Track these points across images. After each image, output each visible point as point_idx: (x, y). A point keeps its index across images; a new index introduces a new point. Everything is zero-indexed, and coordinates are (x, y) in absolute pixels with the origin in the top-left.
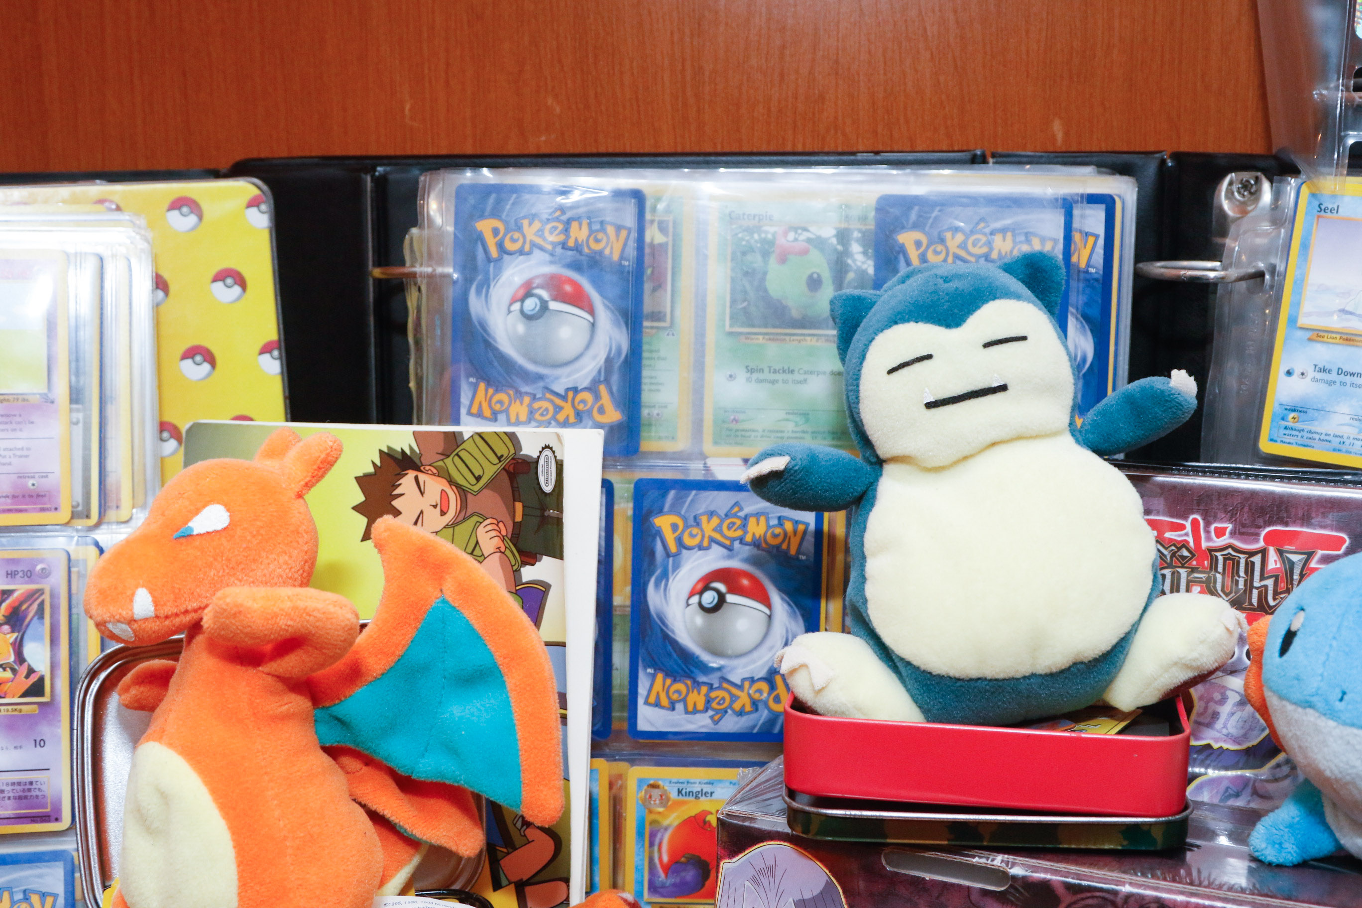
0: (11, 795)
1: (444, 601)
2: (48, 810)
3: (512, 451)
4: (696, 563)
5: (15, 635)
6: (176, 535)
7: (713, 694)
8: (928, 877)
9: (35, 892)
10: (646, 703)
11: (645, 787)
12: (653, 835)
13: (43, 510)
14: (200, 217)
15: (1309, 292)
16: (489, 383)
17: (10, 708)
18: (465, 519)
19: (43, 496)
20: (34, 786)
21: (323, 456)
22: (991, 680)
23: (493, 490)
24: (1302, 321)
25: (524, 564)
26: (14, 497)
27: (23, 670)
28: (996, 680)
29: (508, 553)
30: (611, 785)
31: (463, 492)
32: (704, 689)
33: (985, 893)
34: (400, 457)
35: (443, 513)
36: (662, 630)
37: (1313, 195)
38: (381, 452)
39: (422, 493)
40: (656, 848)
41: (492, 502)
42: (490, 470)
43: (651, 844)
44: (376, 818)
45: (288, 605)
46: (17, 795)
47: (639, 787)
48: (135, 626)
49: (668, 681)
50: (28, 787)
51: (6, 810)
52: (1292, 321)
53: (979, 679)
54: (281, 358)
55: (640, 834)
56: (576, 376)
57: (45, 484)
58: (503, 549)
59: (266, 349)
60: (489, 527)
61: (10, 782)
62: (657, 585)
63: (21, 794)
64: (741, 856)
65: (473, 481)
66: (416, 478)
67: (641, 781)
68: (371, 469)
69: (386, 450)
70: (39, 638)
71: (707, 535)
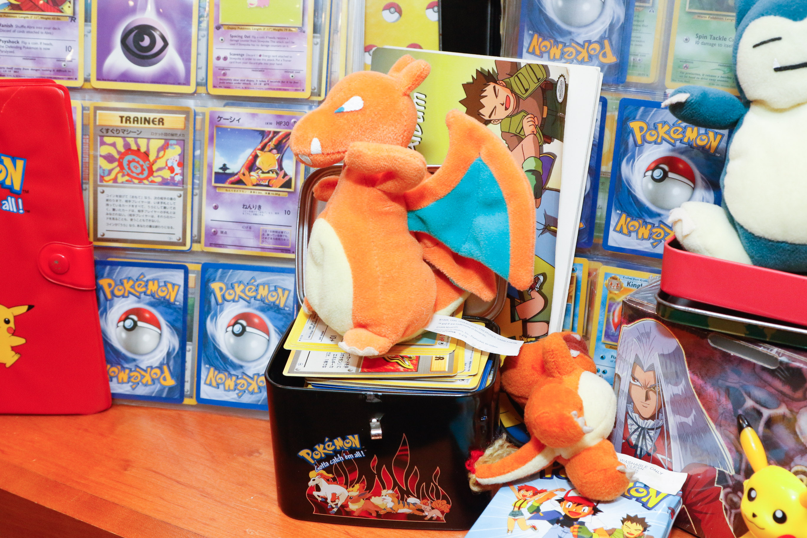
0: (272, 237)
1: (481, 160)
2: (290, 247)
3: (545, 76)
4: (652, 152)
5: (279, 155)
6: (336, 111)
7: (654, 230)
8: (732, 353)
9: (280, 287)
10: (615, 230)
11: (609, 278)
12: (610, 306)
13: (296, 90)
16: (540, 34)
17: (274, 192)
18: (518, 113)
19: (297, 83)
20: (283, 234)
21: (419, 73)
22: (791, 244)
23: (534, 98)
25: (545, 142)
26: (282, 82)
27: (282, 174)
28: (794, 244)
29: (538, 135)
30: (589, 274)
31: (518, 98)
32: (649, 227)
33: (764, 369)
34: (487, 74)
35: (506, 109)
36: (628, 189)
38: (477, 70)
39: (497, 96)
40: (611, 313)
41: (532, 105)
42: (533, 86)
43: (609, 311)
44: (439, 274)
45: (385, 154)
46: (275, 237)
47: (606, 278)
48: (312, 157)
49: (629, 219)
50: (280, 234)
51: (269, 244)
53: (783, 242)
54: (439, 12)
55: (603, 304)
56: (591, 34)
57: (298, 76)
58: (535, 133)
59: (431, 6)
60: (530, 119)
61: (272, 230)
62: (628, 162)
63: (277, 237)
64: (632, 324)
65: (524, 92)
66: (494, 87)
67: (606, 275)
68: (471, 80)
69: (480, 70)
70: (290, 158)
71: (660, 136)
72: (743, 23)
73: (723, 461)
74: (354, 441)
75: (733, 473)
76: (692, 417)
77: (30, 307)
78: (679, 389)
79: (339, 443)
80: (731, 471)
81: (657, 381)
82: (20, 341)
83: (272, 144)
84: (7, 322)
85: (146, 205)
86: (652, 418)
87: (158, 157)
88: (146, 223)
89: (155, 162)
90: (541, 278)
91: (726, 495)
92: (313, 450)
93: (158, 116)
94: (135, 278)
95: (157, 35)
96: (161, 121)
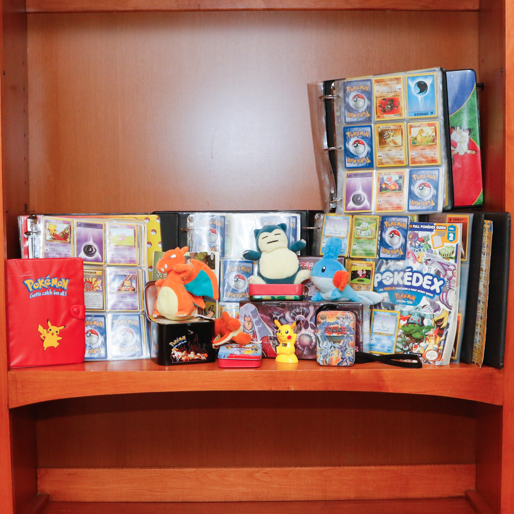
1: (202, 270)
2: (136, 308)
3: (206, 254)
4: (233, 274)
5: (131, 282)
7: (236, 295)
9: (134, 320)
10: (226, 296)
13: (134, 263)
14: (149, 221)
15: (326, 230)
16: (201, 245)
17: (130, 292)
19: (134, 261)
20: (134, 304)
23: (203, 261)
24: (325, 235)
26: (130, 261)
27: (132, 287)
33: (276, 306)
34: (187, 257)
37: (326, 216)
42: (202, 258)
46: (131, 306)
48: (165, 269)
49: (229, 293)
51: (130, 308)
52: (324, 235)
54: (161, 244)
56: (215, 244)
57: (134, 259)
59: (159, 243)
61: (131, 304)
62: (227, 278)
64: (243, 306)
65: (200, 260)
66: (190, 260)
70: (134, 282)
71: (235, 269)
72: (258, 235)
73: (270, 334)
74: (184, 338)
75: (273, 335)
76: (261, 325)
77: (65, 327)
78: (257, 319)
79: (180, 339)
80: (272, 335)
81: (251, 319)
82: (60, 338)
83: (128, 279)
84: (57, 332)
85: (92, 298)
86: (251, 329)
87: (95, 283)
88: (92, 303)
89: (94, 285)
90: (212, 307)
91: (272, 342)
92: (173, 342)
93: (95, 271)
94: (89, 320)
95: (93, 248)
96: (95, 273)
